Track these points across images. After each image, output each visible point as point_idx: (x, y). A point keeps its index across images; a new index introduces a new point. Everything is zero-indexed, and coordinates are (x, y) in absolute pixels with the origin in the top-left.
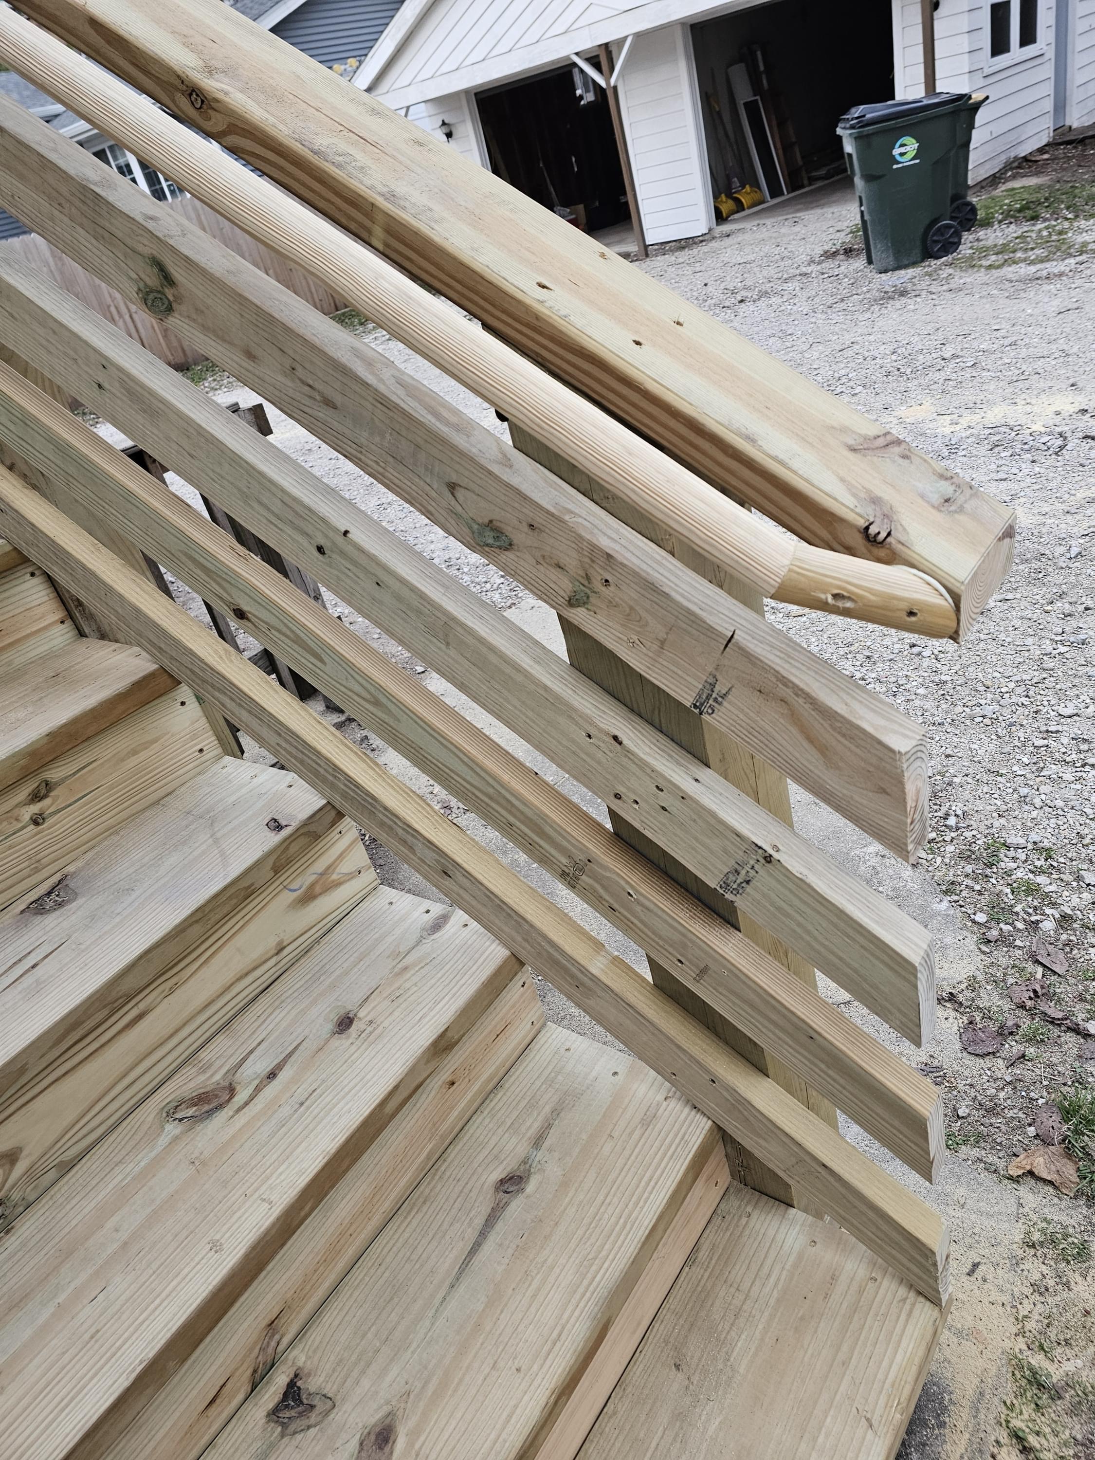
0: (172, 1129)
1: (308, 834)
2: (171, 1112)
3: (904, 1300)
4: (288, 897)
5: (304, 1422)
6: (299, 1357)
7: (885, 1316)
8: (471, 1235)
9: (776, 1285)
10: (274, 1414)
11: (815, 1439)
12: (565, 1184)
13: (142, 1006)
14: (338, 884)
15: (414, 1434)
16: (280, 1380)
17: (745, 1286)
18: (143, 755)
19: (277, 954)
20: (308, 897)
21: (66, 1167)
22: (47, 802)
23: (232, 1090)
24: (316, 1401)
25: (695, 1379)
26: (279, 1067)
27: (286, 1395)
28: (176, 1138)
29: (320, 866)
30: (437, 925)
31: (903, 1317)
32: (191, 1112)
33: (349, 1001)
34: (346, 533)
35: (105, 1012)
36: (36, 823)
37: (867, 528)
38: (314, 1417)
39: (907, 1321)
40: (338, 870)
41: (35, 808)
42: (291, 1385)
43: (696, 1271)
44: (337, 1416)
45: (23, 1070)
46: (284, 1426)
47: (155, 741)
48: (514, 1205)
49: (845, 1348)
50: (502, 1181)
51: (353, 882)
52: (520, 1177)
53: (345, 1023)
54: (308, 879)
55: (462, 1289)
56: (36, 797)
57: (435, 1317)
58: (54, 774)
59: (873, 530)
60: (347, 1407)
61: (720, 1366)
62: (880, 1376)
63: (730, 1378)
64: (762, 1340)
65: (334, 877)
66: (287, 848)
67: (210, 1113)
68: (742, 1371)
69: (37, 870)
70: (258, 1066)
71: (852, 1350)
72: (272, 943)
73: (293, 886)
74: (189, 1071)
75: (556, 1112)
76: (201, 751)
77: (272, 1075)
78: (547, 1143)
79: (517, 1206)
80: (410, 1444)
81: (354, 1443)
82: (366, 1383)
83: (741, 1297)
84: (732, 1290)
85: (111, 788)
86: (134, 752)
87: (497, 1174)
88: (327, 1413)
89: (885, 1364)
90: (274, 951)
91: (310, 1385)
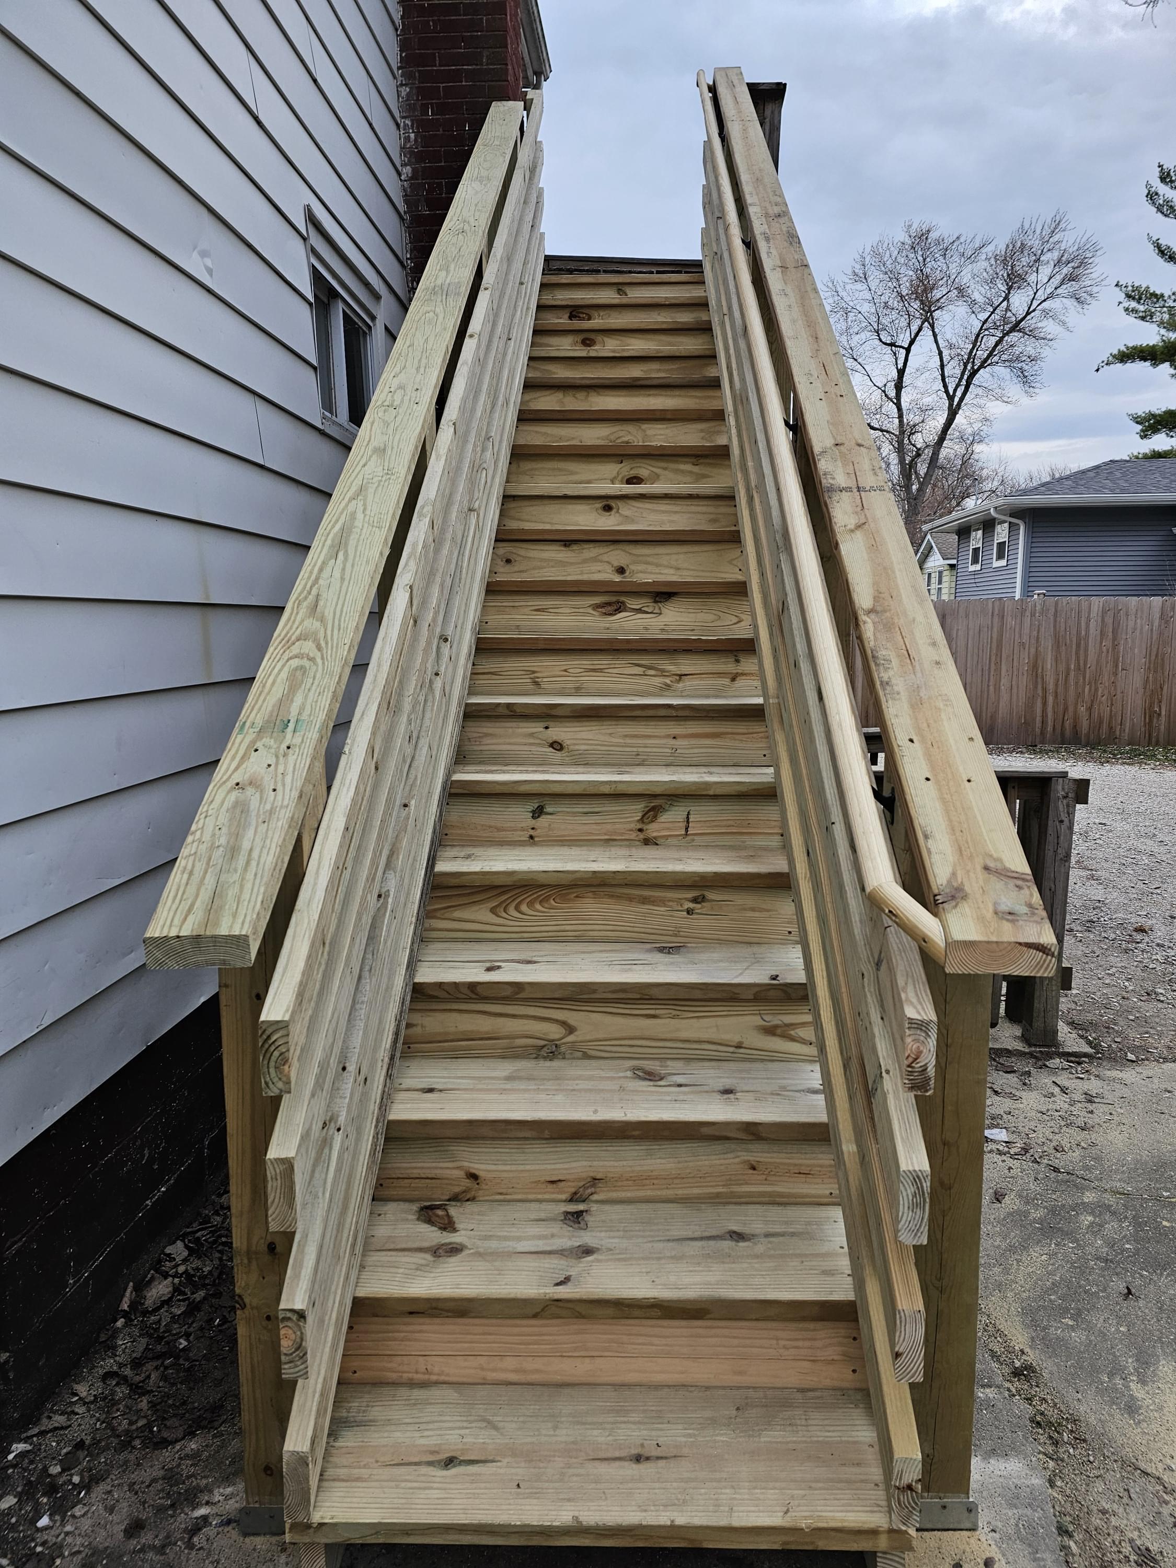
0: (629, 1074)
1: (785, 992)
2: (634, 1069)
3: (878, 1506)
4: (757, 1021)
5: (572, 1224)
6: (594, 1207)
7: (859, 1499)
8: (697, 1234)
9: (827, 1437)
10: (567, 1213)
11: (755, 1488)
12: (757, 1256)
13: (658, 1012)
14: (793, 1039)
15: (598, 1261)
16: (581, 1207)
17: (810, 1422)
18: (757, 914)
19: (736, 1047)
20: (770, 1031)
21: (586, 1056)
22: (699, 906)
23: (661, 1079)
24: (582, 1223)
25: (738, 1420)
26: (686, 1085)
27: (576, 1212)
28: (626, 1077)
29: (788, 1019)
30: (815, 1092)
31: (868, 1509)
32: (641, 1074)
33: (741, 1085)
34: (833, 823)
35: (638, 996)
36: (688, 913)
37: (936, 895)
38: (577, 1225)
39: (867, 1512)
40: (797, 1031)
41: (691, 905)
42: (582, 1212)
43: (799, 1395)
44: (582, 1233)
45: (594, 991)
46: (565, 1219)
47: (768, 911)
48: (727, 1242)
49: (820, 1485)
50: (735, 1232)
51: (804, 1046)
52: (743, 1238)
53: (728, 1091)
54: (776, 1020)
55: (671, 1244)
56: (695, 900)
57: (650, 1242)
58: (710, 895)
59: (937, 897)
60: (589, 1234)
61: (756, 1428)
62: (819, 1508)
63: (753, 1436)
64: (788, 1443)
65: (792, 1032)
66: (769, 990)
67: (646, 1079)
68: (762, 1440)
69: (676, 936)
70: (680, 1079)
71: (820, 1489)
72: (737, 1039)
73: (765, 1017)
74: (657, 1063)
75: (793, 1234)
76: (790, 932)
77: (680, 1086)
78: (771, 1239)
79: (727, 1244)
80: (593, 1262)
81: (578, 1244)
82: (603, 1234)
83: (804, 1422)
84: (803, 1417)
85: (732, 920)
86: (753, 909)
87: (735, 1228)
88: (581, 1229)
89: (829, 1508)
90: (734, 1044)
91: (587, 1217)
